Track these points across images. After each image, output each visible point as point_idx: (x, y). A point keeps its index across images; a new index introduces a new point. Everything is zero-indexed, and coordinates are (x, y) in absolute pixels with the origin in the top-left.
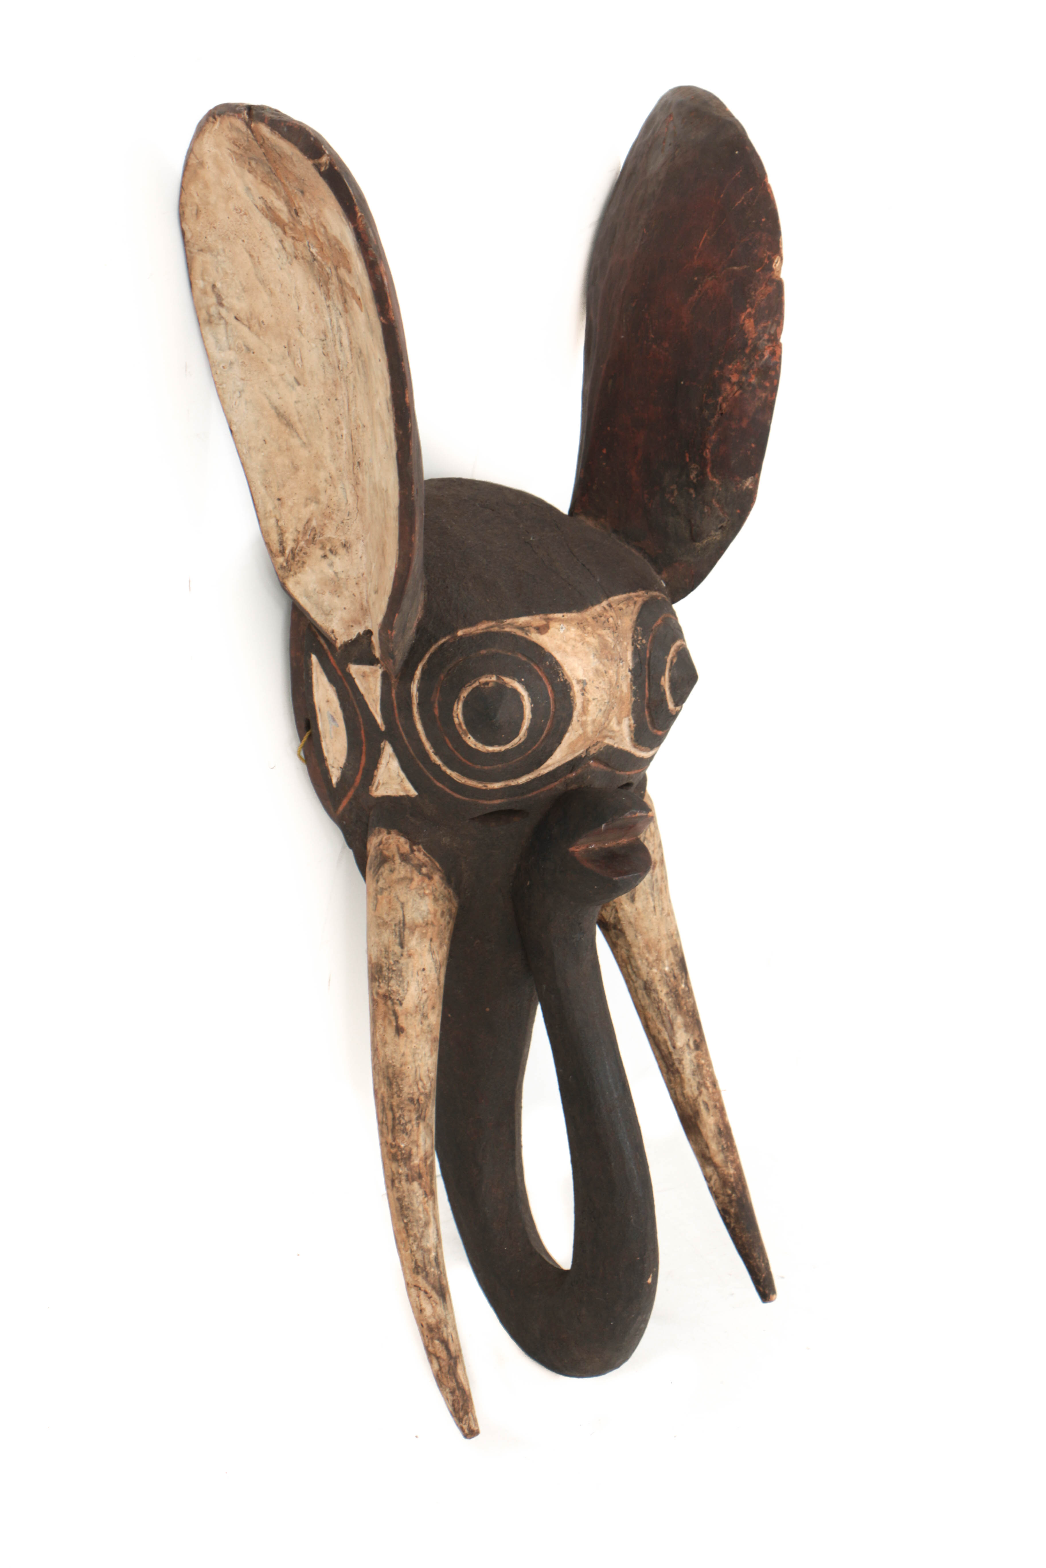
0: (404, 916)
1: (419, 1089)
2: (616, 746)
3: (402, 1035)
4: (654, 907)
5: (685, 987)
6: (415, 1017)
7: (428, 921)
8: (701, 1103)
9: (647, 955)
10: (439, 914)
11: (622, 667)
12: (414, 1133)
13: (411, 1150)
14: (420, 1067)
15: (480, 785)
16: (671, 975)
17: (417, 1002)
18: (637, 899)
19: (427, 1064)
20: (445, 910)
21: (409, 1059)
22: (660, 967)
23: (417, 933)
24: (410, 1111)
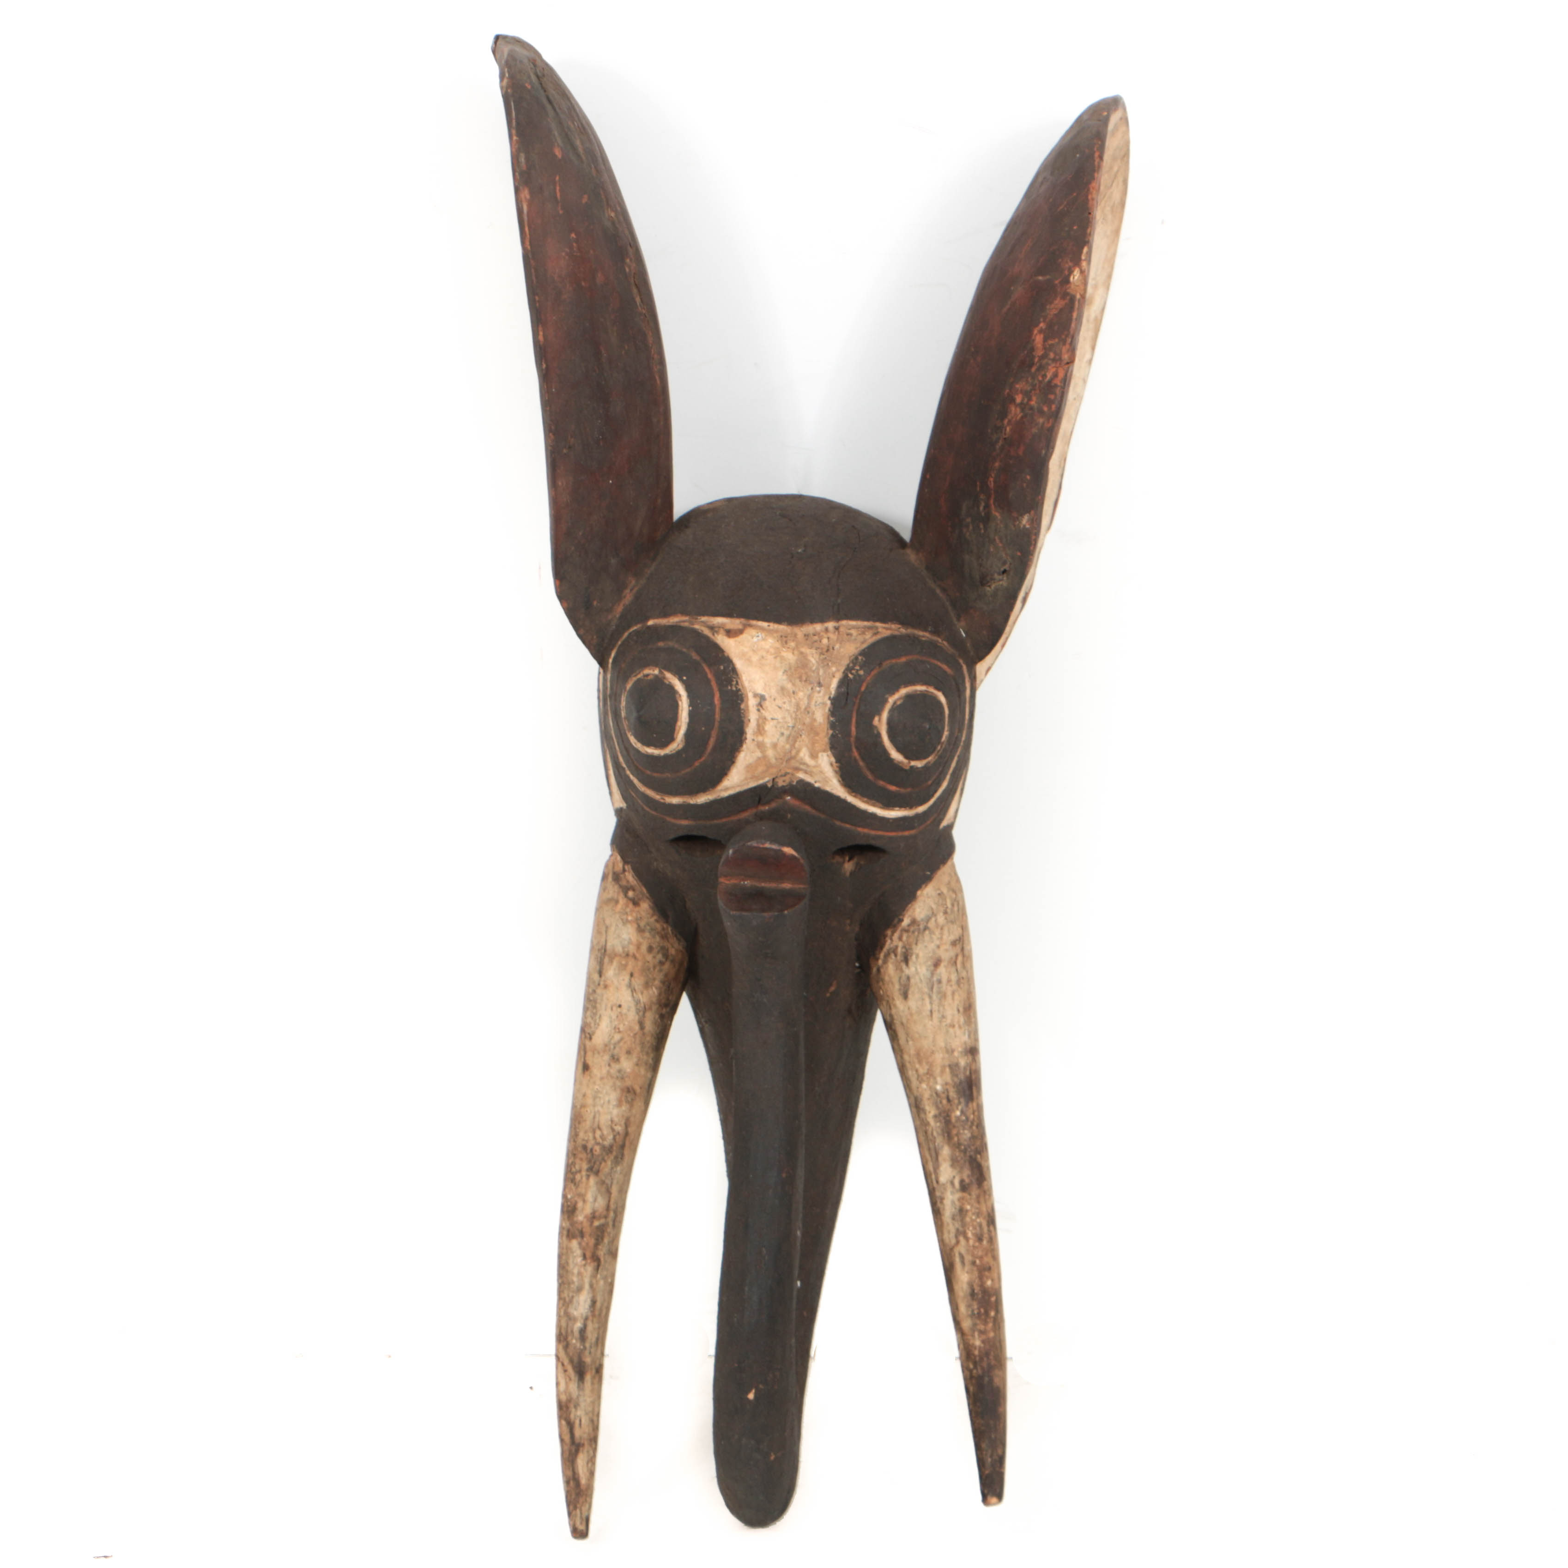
0: (606, 941)
1: (595, 1138)
2: (817, 785)
3: (587, 1073)
4: (931, 1012)
5: (961, 1115)
6: (602, 1056)
7: (628, 951)
8: (957, 1255)
9: (917, 1066)
10: (644, 948)
11: (819, 692)
12: (583, 1185)
13: (576, 1203)
14: (599, 1114)
15: (657, 797)
16: (944, 1096)
17: (606, 1040)
18: (910, 996)
19: (611, 1113)
20: (654, 946)
21: (590, 1101)
22: (931, 1084)
23: (615, 963)
24: (581, 1159)
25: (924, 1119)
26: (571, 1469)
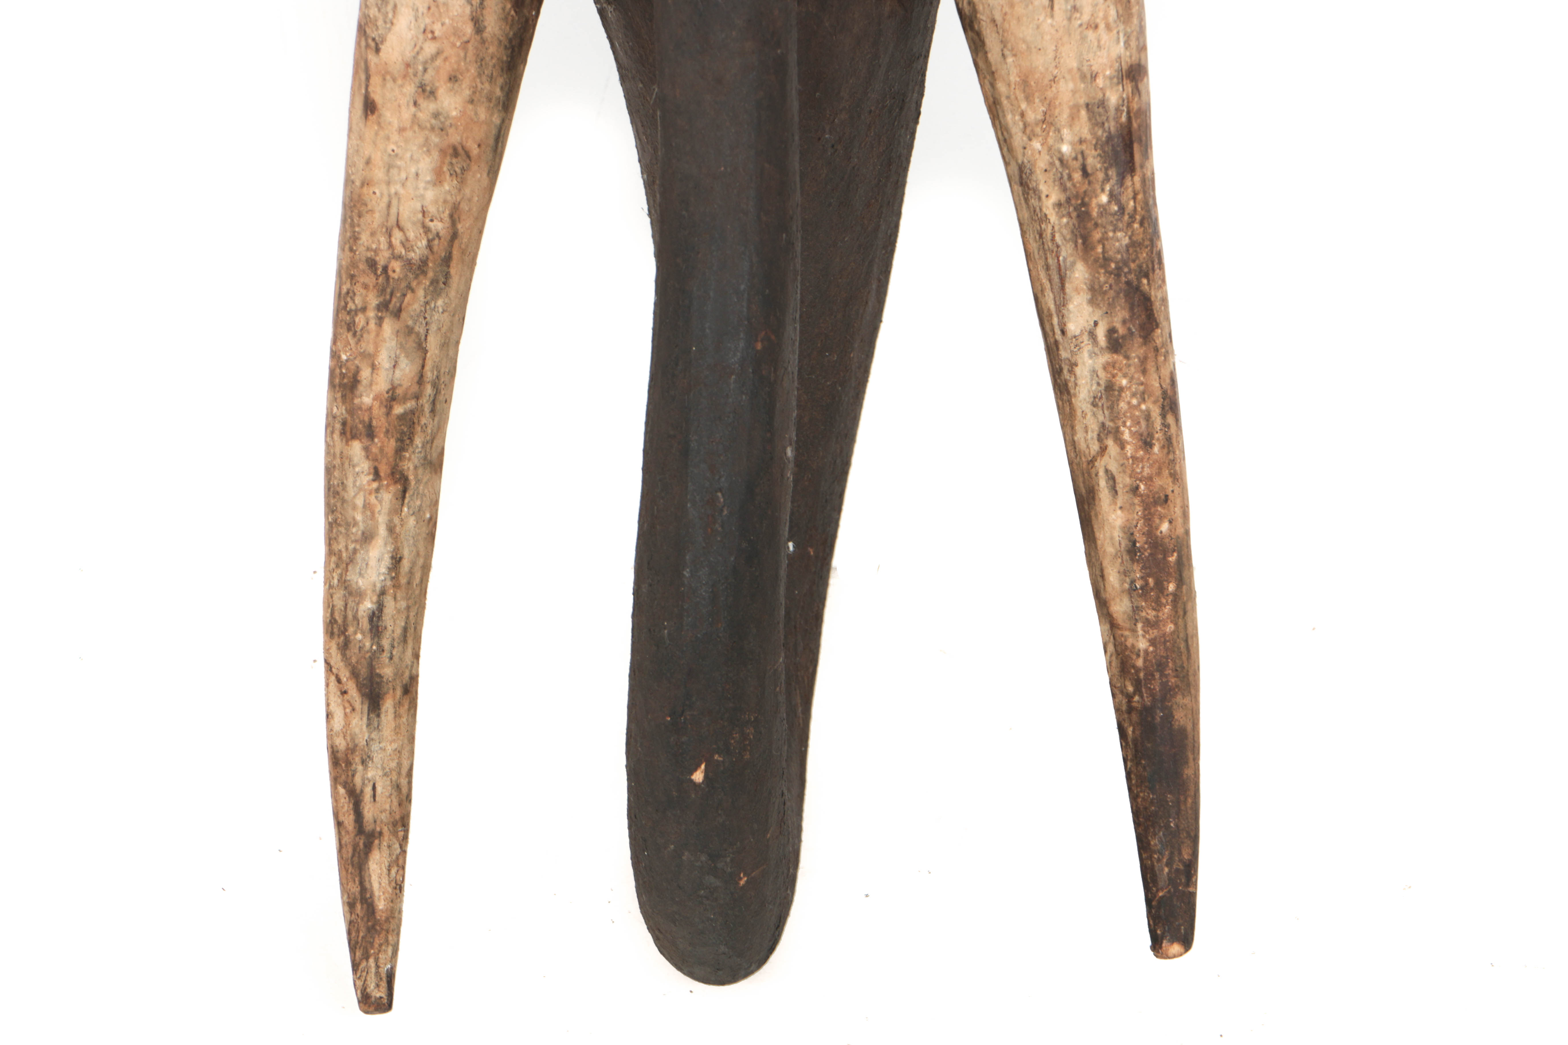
1: (391, 245)
5: (1109, 202)
6: (402, 86)
8: (1101, 473)
9: (1024, 106)
12: (369, 337)
13: (358, 370)
14: (399, 199)
16: (1077, 165)
17: (409, 55)
19: (422, 197)
21: (379, 174)
22: (1051, 141)
24: (366, 287)
25: (1038, 210)
26: (357, 879)
